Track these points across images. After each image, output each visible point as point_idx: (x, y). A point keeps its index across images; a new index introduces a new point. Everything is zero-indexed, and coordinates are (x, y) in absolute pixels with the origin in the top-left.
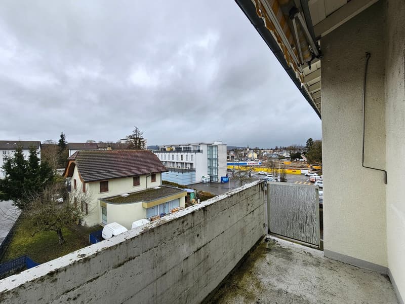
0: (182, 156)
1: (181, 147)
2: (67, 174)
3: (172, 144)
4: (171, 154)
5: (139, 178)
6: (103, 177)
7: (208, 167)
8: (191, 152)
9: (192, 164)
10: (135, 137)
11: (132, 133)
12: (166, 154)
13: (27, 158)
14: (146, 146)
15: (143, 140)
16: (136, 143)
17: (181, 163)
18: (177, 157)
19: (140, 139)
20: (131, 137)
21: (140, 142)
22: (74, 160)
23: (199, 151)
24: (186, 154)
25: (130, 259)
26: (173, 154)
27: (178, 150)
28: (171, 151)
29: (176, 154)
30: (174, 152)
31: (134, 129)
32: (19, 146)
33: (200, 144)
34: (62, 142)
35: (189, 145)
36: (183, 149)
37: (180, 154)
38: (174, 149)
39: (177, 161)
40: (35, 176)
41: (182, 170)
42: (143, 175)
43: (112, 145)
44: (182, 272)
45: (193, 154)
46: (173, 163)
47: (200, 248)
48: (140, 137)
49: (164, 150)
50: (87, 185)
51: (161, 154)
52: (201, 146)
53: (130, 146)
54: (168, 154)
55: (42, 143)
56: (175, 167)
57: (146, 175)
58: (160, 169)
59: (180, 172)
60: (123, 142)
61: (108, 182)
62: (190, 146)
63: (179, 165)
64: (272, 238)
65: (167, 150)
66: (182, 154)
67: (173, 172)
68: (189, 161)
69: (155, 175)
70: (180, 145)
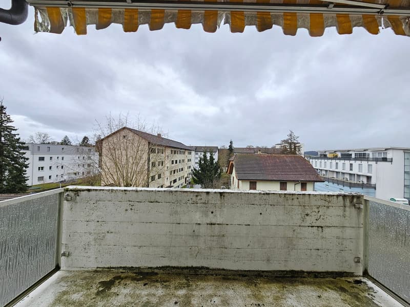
0: (351, 165)
1: (350, 153)
2: (229, 172)
3: (336, 149)
4: (334, 162)
5: (286, 183)
6: (253, 177)
7: (405, 186)
8: (368, 161)
9: (369, 178)
10: (290, 141)
11: (286, 138)
12: (326, 161)
13: (208, 158)
14: (303, 151)
15: (297, 145)
16: (290, 148)
17: (350, 174)
18: (343, 166)
19: (295, 144)
20: (286, 141)
21: (295, 147)
22: (233, 161)
23: (385, 160)
24: (359, 162)
25: (157, 202)
26: (337, 161)
27: (346, 156)
28: (335, 158)
29: (342, 161)
30: (340, 159)
31: (289, 133)
32: (205, 150)
33: (386, 149)
34: (230, 146)
35: (365, 150)
36: (353, 156)
37: (347, 163)
38: (339, 156)
39: (344, 171)
40: (212, 171)
41: (351, 183)
42: (291, 181)
43: (266, 150)
44: (194, 231)
45: (373, 163)
46: (337, 173)
47: (214, 224)
48: (295, 142)
49: (324, 156)
50: (240, 182)
51: (320, 160)
52: (388, 152)
53: (284, 151)
54: (330, 161)
55: (219, 148)
56: (340, 178)
57: (295, 182)
58: (312, 178)
59: (347, 186)
60: (278, 147)
61: (256, 182)
62: (367, 152)
63: (348, 177)
64: (370, 284)
65: (328, 156)
66: (352, 162)
67: (336, 185)
68: (365, 172)
69: (306, 184)
70: (348, 151)
